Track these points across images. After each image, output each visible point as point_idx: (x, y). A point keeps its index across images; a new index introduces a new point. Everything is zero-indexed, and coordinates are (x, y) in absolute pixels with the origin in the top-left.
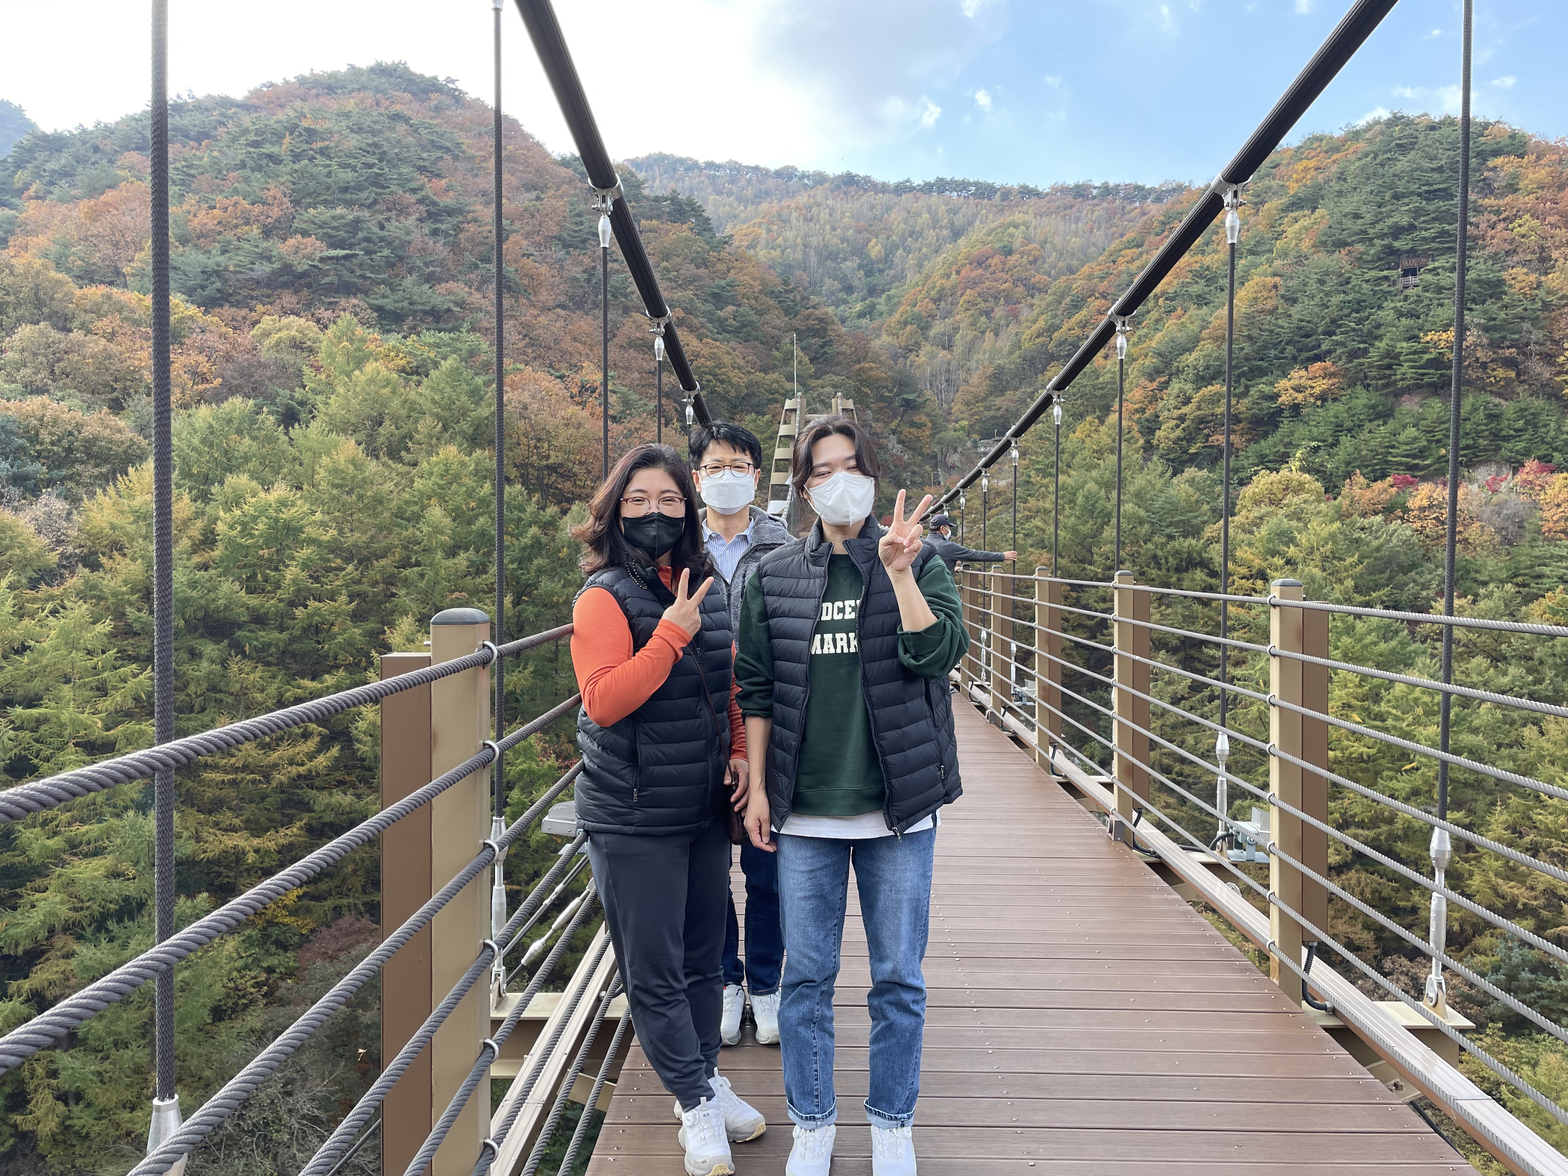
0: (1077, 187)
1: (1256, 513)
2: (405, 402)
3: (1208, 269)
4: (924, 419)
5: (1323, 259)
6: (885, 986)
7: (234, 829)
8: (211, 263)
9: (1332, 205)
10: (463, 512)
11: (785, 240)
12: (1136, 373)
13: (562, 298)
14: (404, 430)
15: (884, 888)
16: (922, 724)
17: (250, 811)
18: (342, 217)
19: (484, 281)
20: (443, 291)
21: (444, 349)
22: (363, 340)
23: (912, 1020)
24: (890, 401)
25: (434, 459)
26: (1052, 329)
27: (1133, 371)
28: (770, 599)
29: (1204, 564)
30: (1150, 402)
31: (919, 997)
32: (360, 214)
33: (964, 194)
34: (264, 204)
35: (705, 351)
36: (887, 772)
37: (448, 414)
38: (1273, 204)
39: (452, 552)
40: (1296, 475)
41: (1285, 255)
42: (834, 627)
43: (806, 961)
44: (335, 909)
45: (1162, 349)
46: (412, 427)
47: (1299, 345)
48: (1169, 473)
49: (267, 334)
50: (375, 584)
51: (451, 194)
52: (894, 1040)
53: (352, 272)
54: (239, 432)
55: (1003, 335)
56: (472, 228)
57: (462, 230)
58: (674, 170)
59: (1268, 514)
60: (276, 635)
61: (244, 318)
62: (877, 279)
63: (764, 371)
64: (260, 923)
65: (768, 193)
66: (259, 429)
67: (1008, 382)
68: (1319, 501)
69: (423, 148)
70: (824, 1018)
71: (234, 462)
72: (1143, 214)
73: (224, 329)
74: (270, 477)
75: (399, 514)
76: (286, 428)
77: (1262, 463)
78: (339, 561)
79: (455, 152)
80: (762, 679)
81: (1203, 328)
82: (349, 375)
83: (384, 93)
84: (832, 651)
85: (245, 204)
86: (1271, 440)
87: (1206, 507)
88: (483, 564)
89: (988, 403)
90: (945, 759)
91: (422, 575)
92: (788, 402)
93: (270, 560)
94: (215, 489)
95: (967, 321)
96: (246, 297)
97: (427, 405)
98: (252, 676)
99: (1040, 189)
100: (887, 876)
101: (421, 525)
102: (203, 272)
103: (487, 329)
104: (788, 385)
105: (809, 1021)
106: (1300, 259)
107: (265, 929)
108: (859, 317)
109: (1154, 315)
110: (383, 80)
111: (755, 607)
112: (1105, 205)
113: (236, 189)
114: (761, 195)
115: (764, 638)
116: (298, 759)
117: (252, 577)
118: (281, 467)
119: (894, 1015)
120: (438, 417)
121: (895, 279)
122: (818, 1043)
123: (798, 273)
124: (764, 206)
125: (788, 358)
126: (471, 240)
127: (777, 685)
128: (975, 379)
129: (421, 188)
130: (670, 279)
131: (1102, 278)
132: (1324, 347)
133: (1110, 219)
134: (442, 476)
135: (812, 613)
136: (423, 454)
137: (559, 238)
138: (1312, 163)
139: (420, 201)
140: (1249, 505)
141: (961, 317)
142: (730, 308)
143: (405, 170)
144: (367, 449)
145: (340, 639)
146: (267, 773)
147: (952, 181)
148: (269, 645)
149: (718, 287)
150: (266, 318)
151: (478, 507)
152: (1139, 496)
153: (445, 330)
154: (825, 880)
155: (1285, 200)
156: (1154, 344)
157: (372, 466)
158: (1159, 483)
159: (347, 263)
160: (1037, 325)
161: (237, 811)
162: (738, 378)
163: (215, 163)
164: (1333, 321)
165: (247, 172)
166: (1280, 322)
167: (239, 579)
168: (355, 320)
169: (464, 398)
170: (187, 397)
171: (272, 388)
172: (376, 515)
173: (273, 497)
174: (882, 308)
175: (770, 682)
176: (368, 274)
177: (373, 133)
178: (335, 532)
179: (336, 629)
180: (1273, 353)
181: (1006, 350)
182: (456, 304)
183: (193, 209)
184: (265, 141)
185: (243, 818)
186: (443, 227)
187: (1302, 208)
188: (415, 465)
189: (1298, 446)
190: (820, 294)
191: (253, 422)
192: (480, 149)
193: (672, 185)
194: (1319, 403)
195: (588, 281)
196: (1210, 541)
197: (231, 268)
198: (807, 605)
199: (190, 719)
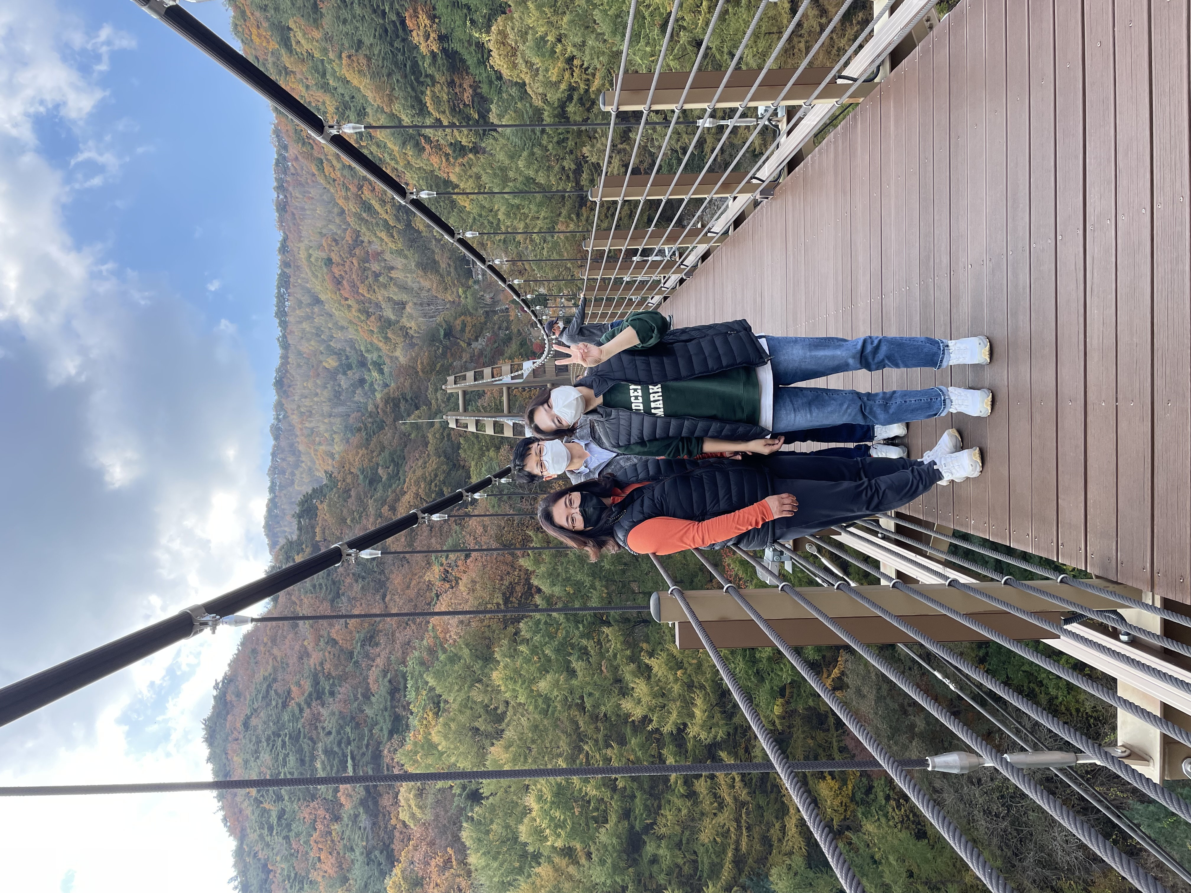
0: (278, 210)
1: (523, 67)
2: (460, 711)
3: (337, 109)
4: (458, 322)
5: (327, 21)
6: (863, 361)
7: (783, 828)
8: (361, 859)
9: (286, 15)
10: (542, 665)
11: (327, 431)
12: (418, 161)
13: (378, 597)
14: (481, 711)
15: (804, 366)
16: (703, 344)
17: (769, 816)
18: (323, 763)
19: (367, 656)
20: (376, 686)
21: (420, 684)
22: (415, 744)
23: (883, 344)
24: (445, 347)
25: (503, 688)
26: (387, 227)
27: (417, 163)
28: (632, 441)
29: (563, 105)
30: (441, 149)
31: (869, 341)
32: (320, 750)
33: (286, 296)
34: (315, 821)
35: (414, 489)
36: (732, 365)
37: (469, 679)
38: (286, 60)
39: (572, 673)
40: (493, 37)
41: (325, 51)
42: (647, 402)
43: (849, 411)
44: (840, 752)
45: (399, 142)
46: (479, 706)
47: (394, 36)
48: (494, 134)
49: (413, 816)
50: (597, 729)
51: (302, 683)
52: (896, 355)
53: (364, 754)
54: (488, 832)
55: (393, 264)
56: (327, 666)
57: (329, 674)
58: (277, 516)
59: (523, 57)
60: (637, 801)
61: (401, 833)
62: (353, 360)
63: (426, 444)
64: (852, 806)
65: (292, 445)
66: (484, 818)
67: (428, 259)
68: (512, 18)
69: (268, 705)
70: (884, 398)
71: (510, 836)
72: (296, 159)
73: (411, 847)
74: (520, 809)
75: (545, 713)
76: (483, 798)
77: (484, 63)
78: (581, 756)
79: (271, 681)
80: (681, 444)
81: (383, 111)
82: (441, 754)
83: (228, 735)
84: (661, 402)
85: (316, 835)
86: (466, 57)
87: (519, 105)
88: (580, 649)
89: (445, 274)
90: (725, 331)
91: (590, 694)
92: (450, 426)
93: (582, 807)
94: (530, 849)
95: (383, 291)
96: (385, 832)
97: (462, 695)
98: (669, 817)
99: (281, 238)
100: (796, 365)
101: (552, 697)
102: (368, 865)
103: (404, 653)
104: (437, 426)
105: (885, 407)
106: (328, 38)
107: (857, 803)
108: (383, 373)
109: (374, 149)
110: (218, 736)
111: (638, 449)
112: (290, 189)
113: (305, 842)
114: (294, 451)
115: (656, 443)
116: (729, 781)
117: (596, 820)
118: (513, 802)
119: (881, 355)
120: (471, 686)
121: (353, 347)
122: (899, 401)
123: (351, 421)
124: (301, 448)
125: (417, 427)
126: (336, 666)
127: (684, 434)
128: (426, 284)
129: (299, 705)
130: (360, 517)
131: (347, 189)
132: (394, 18)
133: (301, 184)
134: (515, 682)
135: (640, 417)
136: (499, 697)
137: (332, 601)
138: (254, 31)
139: (309, 705)
140: (516, 72)
141: (380, 296)
142: (380, 471)
143: (286, 717)
144: (496, 739)
145: (639, 754)
146: (741, 804)
147: (278, 306)
148: (646, 806)
149: (364, 481)
150: (401, 816)
151: (537, 654)
152: (512, 157)
153: (405, 684)
154: (800, 401)
155: (283, 51)
156: (396, 148)
157: (510, 734)
158: (502, 141)
159: (358, 758)
160: (384, 237)
161: (769, 826)
162: (433, 463)
163: (286, 859)
164: (375, 11)
165: (292, 834)
166: (376, 52)
167: (597, 830)
168: (400, 750)
169: (456, 668)
170: (462, 872)
171: (453, 811)
172: (546, 730)
173: (535, 806)
174: (375, 356)
175: (682, 439)
176: (365, 742)
177: (259, 742)
178: (560, 759)
179: (632, 757)
180: (400, 57)
181: (404, 261)
182: (385, 676)
183: (321, 873)
184: (268, 822)
185: (775, 821)
186: (328, 688)
187: (289, 38)
188: (507, 703)
189: (471, 36)
190: (366, 404)
191: (480, 823)
192: (267, 663)
193: (288, 518)
194: (437, 20)
195: (363, 578)
196: (545, 101)
197: (364, 844)
198: (636, 420)
199: (702, 862)
